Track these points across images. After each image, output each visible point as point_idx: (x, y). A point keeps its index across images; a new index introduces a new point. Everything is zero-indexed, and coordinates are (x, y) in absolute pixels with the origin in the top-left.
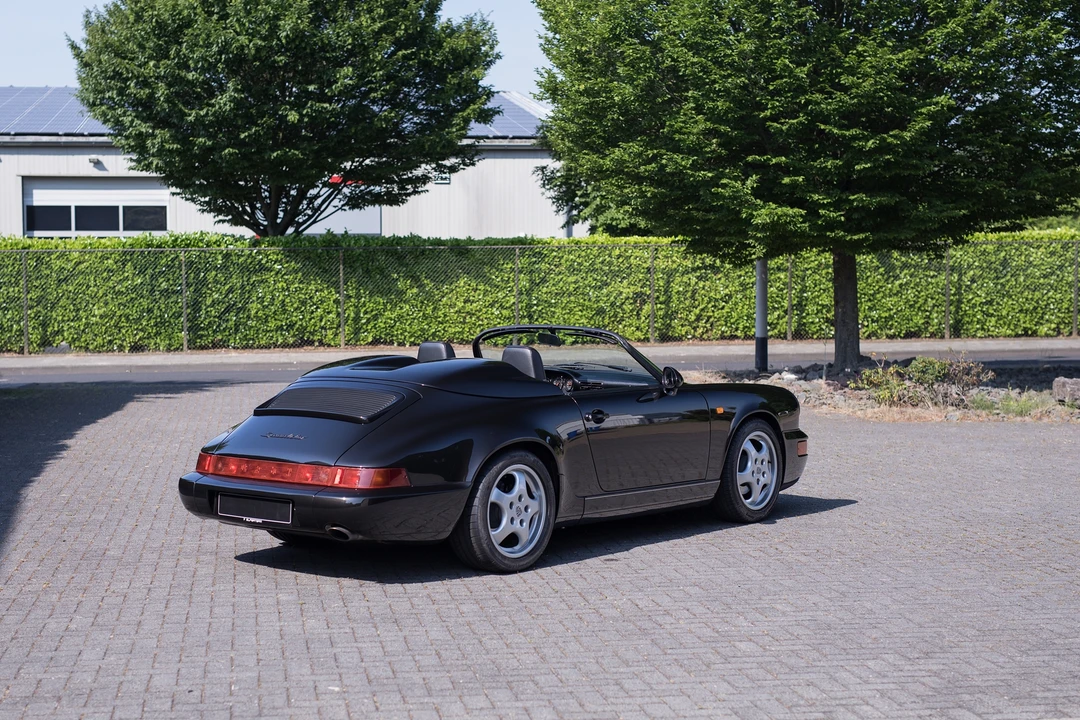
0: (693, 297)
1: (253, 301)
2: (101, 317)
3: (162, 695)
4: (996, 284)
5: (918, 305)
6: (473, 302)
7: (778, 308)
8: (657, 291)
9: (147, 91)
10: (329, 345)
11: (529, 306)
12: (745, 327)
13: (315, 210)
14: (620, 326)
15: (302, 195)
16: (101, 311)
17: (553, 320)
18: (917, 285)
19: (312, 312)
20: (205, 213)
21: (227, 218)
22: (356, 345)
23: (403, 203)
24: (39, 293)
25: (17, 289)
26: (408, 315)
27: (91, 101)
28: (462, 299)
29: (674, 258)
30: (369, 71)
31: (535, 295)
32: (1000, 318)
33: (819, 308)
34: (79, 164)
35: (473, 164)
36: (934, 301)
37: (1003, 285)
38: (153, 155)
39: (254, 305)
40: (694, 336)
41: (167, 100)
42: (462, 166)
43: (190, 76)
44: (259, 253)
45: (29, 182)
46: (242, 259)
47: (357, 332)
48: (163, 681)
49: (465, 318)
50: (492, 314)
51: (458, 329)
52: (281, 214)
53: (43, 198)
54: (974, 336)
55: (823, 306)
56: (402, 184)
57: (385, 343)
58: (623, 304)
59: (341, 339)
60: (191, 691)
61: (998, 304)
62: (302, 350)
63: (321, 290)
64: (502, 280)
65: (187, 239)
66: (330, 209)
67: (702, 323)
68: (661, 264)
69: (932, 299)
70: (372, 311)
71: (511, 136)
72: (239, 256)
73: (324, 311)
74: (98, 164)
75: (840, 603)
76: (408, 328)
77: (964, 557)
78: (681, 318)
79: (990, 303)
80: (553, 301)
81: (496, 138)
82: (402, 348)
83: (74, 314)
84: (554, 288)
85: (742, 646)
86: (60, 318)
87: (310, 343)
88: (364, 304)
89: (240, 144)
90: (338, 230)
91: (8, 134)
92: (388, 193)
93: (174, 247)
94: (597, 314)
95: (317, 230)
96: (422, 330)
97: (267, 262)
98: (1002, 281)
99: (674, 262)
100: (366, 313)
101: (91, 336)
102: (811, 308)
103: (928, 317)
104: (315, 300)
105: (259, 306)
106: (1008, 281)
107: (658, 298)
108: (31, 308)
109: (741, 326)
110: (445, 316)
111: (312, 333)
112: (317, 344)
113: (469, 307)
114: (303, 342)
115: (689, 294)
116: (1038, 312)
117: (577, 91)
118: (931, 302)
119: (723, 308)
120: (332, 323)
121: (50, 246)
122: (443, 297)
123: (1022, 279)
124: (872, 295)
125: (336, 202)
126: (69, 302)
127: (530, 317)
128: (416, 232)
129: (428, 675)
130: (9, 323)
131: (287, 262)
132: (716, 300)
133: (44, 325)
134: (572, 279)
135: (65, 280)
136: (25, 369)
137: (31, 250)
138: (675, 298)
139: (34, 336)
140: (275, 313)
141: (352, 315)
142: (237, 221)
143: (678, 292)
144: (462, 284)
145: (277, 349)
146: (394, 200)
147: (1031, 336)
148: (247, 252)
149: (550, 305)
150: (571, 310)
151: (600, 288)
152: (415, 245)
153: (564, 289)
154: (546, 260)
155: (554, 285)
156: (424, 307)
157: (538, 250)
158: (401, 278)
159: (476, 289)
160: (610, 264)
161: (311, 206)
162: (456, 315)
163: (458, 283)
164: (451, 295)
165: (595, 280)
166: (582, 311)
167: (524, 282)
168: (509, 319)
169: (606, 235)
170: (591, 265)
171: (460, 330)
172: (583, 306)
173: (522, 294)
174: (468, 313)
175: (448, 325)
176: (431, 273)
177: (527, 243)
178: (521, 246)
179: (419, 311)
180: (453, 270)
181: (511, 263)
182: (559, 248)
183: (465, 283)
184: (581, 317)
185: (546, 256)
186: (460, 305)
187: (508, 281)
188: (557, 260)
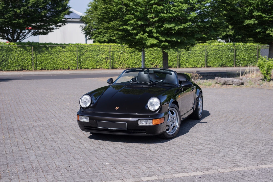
0: (119, 58)
1: (9, 59)
3: (62, 168)
4: (188, 55)
5: (171, 60)
6: (66, 59)
7: (139, 61)
8: (111, 57)
10: (30, 70)
11: (80, 60)
12: (132, 65)
13: (25, 36)
14: (102, 65)
15: (21, 32)
17: (86, 64)
18: (171, 55)
19: (25, 62)
21: (1, 37)
22: (36, 70)
23: (47, 34)
26: (50, 62)
28: (63, 59)
29: (115, 49)
31: (81, 58)
32: (189, 63)
33: (149, 61)
35: (65, 25)
36: (175, 59)
37: (190, 56)
39: (10, 60)
40: (120, 68)
42: (62, 25)
44: (11, 47)
47: (36, 67)
48: (59, 164)
49: (64, 63)
50: (71, 62)
52: (16, 37)
54: (184, 68)
55: (150, 60)
56: (47, 30)
57: (44, 69)
58: (103, 60)
59: (33, 69)
60: (69, 167)
61: (189, 60)
62: (23, 71)
63: (27, 56)
64: (73, 54)
66: (28, 36)
67: (122, 64)
68: (112, 50)
69: (174, 59)
70: (41, 61)
71: (71, 18)
72: (5, 47)
73: (28, 61)
75: (212, 134)
76: (50, 66)
77: (229, 121)
78: (117, 63)
79: (187, 60)
80: (86, 59)
81: (68, 19)
82: (48, 71)
84: (86, 56)
85: (199, 146)
87: (25, 69)
88: (38, 60)
89: (6, 19)
90: (31, 41)
92: (43, 32)
94: (97, 62)
95: (25, 41)
96: (54, 66)
97: (13, 49)
98: (190, 55)
99: (115, 50)
100: (39, 62)
102: (147, 61)
103: (173, 63)
104: (26, 59)
105: (11, 60)
106: (191, 55)
107: (111, 58)
109: (131, 65)
110: (59, 63)
111: (25, 67)
112: (26, 70)
113: (65, 60)
114: (23, 69)
115: (118, 58)
116: (197, 62)
117: (102, 8)
118: (174, 60)
119: (127, 61)
120: (30, 64)
122: (58, 58)
123: (194, 54)
124: (161, 58)
125: (30, 34)
127: (80, 63)
128: (51, 42)
129: (129, 158)
131: (18, 49)
132: (125, 59)
134: (90, 54)
138: (115, 58)
140: (15, 62)
141: (35, 62)
142: (3, 38)
143: (116, 57)
145: (16, 71)
146: (45, 34)
147: (196, 67)
148: (7, 46)
149: (85, 60)
150: (90, 61)
151: (97, 56)
152: (51, 45)
153: (89, 56)
154: (84, 49)
155: (86, 55)
156: (54, 60)
157: (82, 47)
158: (48, 53)
159: (67, 56)
160: (100, 50)
161: (23, 35)
162: (62, 63)
163: (62, 54)
164: (60, 58)
165: (96, 54)
166: (93, 61)
167: (79, 55)
168: (75, 63)
169: (98, 43)
170: (95, 50)
171: (63, 66)
172: (93, 60)
173: (78, 57)
174: (65, 62)
175: (60, 65)
176: (55, 52)
177: (79, 45)
178: (78, 45)
179: (53, 62)
180: (61, 51)
181: (75, 50)
182: (87, 46)
183: (64, 54)
184: (93, 63)
185: (84, 48)
186: (63, 60)
187: (75, 54)
188: (87, 49)
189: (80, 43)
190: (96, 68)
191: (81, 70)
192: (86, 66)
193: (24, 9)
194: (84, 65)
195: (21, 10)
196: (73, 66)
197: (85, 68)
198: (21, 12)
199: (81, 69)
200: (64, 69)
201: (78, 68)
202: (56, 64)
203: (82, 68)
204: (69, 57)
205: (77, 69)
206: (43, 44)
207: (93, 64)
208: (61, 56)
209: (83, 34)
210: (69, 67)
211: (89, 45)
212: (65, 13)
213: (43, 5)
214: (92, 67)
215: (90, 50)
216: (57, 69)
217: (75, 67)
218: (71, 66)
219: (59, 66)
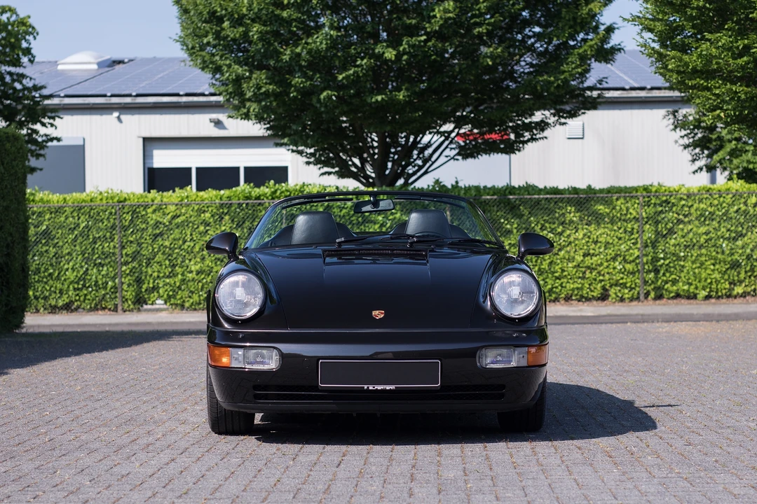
2: (198, 273)
6: (593, 255)
9: (241, 29)
11: (657, 259)
13: (425, 162)
16: (198, 267)
17: (682, 275)
20: (312, 166)
21: (333, 170)
23: (519, 151)
24: (134, 247)
25: (112, 244)
27: (190, 47)
28: (581, 252)
30: (472, 4)
31: (661, 248)
34: (199, 124)
38: (249, 100)
41: (260, 39)
42: (581, 111)
43: (285, 14)
45: (150, 143)
46: (344, 211)
49: (584, 273)
50: (614, 268)
51: (576, 285)
52: (390, 165)
53: (164, 159)
56: (518, 130)
64: (625, 231)
65: (287, 191)
66: (442, 159)
71: (649, 87)
74: (218, 124)
80: (682, 254)
81: (633, 89)
83: (170, 270)
84: (683, 240)
86: (155, 274)
89: (339, 87)
90: (449, 181)
91: (130, 95)
93: (273, 199)
94: (732, 268)
95: (425, 183)
101: (186, 293)
108: (126, 263)
110: (563, 271)
113: (588, 261)
121: (146, 200)
125: (447, 152)
126: (165, 257)
127: (657, 271)
128: (532, 181)
130: (104, 280)
133: (139, 281)
134: (703, 229)
135: (161, 234)
136: (110, 325)
137: (126, 203)
139: (129, 293)
142: (344, 173)
144: (581, 236)
146: (510, 148)
149: (679, 259)
150: (702, 264)
151: (735, 239)
152: (529, 194)
153: (695, 241)
154: (674, 209)
155: (683, 237)
156: (539, 261)
157: (664, 198)
158: (515, 231)
159: (596, 242)
160: (746, 213)
161: (421, 156)
162: (575, 270)
163: (577, 234)
164: (568, 249)
165: (728, 230)
166: (714, 265)
167: (649, 234)
168: (633, 273)
169: (741, 182)
170: (724, 214)
171: (580, 286)
172: (715, 259)
173: (647, 246)
174: (588, 267)
175: (565, 280)
176: (547, 225)
177: (654, 190)
178: (645, 193)
179: (536, 265)
180: (571, 222)
181: (634, 214)
182: (689, 196)
183: (584, 235)
184: (713, 270)
185: (674, 205)
186: (579, 258)
187: (632, 234)
188: (686, 209)
189: (656, 184)
190: (729, 296)
191: (658, 302)
192: (681, 284)
193: (413, 46)
194: (674, 282)
195: (401, 49)
196: (624, 286)
197: (678, 296)
198: (399, 56)
199: (659, 297)
200: (582, 297)
201: (647, 294)
202: (550, 275)
203: (664, 292)
204: (607, 244)
205: (642, 297)
206: (494, 190)
207: (717, 275)
208: (570, 243)
209: (682, 147)
210: (604, 288)
211: (696, 191)
212: (581, 51)
213: (488, 24)
214: (711, 291)
215: (701, 215)
216: (554, 296)
217: (631, 289)
218: (616, 285)
219: (561, 285)
